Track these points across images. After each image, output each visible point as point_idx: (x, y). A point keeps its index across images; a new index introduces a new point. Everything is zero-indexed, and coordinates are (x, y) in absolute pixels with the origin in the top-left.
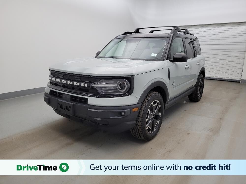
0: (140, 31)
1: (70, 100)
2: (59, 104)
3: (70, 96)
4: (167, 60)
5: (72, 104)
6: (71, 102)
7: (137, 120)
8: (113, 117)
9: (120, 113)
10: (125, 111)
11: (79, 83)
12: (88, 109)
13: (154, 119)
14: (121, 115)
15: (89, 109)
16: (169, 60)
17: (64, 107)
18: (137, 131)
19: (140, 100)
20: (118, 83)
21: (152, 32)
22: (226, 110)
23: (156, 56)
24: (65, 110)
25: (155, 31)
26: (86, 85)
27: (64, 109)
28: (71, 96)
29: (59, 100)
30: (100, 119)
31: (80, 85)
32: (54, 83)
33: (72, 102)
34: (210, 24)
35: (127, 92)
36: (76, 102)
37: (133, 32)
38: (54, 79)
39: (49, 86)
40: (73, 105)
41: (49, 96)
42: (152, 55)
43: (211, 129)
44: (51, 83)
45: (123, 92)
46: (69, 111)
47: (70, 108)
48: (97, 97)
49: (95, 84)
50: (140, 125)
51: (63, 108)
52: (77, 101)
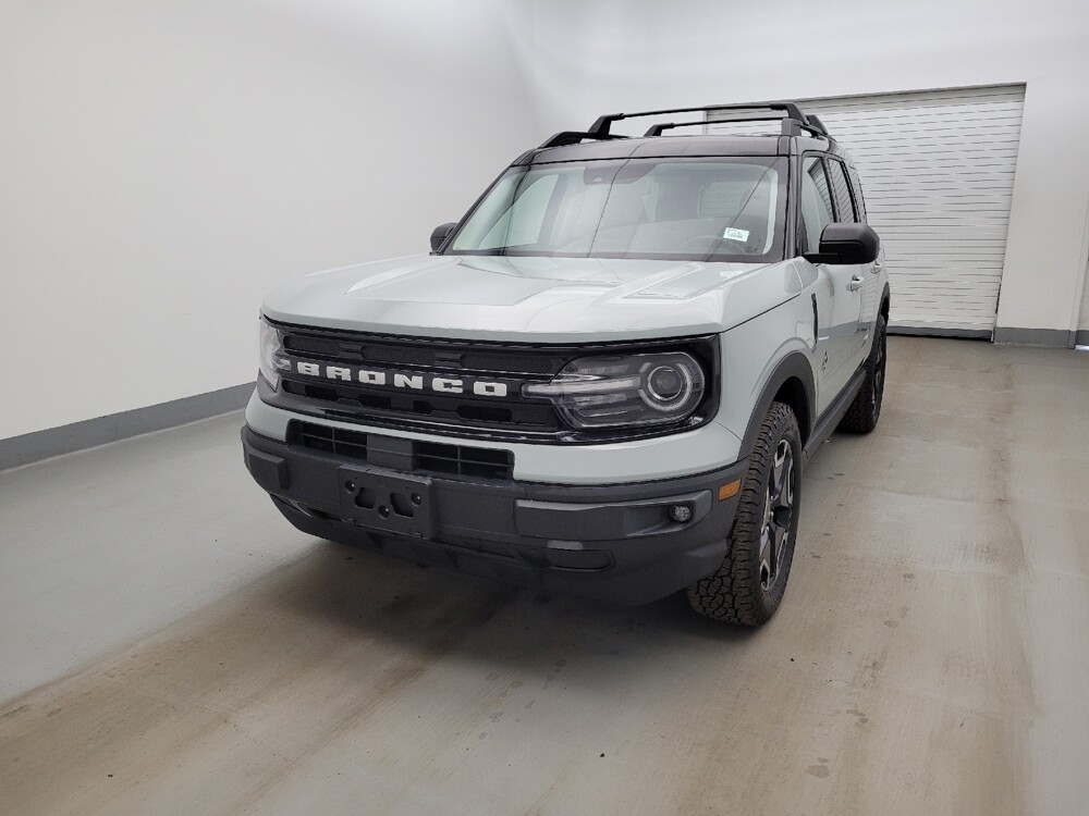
0: (615, 128)
1: (409, 462)
2: (348, 485)
3: (410, 444)
4: (797, 255)
5: (427, 482)
6: (421, 475)
7: (731, 537)
8: (639, 529)
9: (667, 514)
10: (694, 498)
11: (460, 382)
12: (515, 504)
13: (773, 525)
14: (673, 521)
15: (521, 503)
16: (804, 256)
17: (382, 499)
18: (722, 584)
19: (746, 443)
20: (648, 373)
21: (657, 131)
22: (1000, 462)
23: (745, 239)
24: (386, 515)
25: (671, 126)
26: (501, 389)
27: (381, 509)
28: (416, 443)
29: (346, 466)
30: (576, 546)
31: (468, 391)
32: (307, 386)
33: (425, 472)
34: (889, 95)
35: (697, 413)
36: (442, 474)
37: (586, 131)
38: (307, 368)
39: (278, 403)
40: (433, 487)
41: (287, 449)
42: (726, 236)
43: (988, 547)
44: (286, 386)
45: (674, 413)
46: (411, 516)
47: (418, 502)
48: (557, 442)
49: (547, 380)
50: (740, 558)
51: (376, 506)
52: (449, 468)
